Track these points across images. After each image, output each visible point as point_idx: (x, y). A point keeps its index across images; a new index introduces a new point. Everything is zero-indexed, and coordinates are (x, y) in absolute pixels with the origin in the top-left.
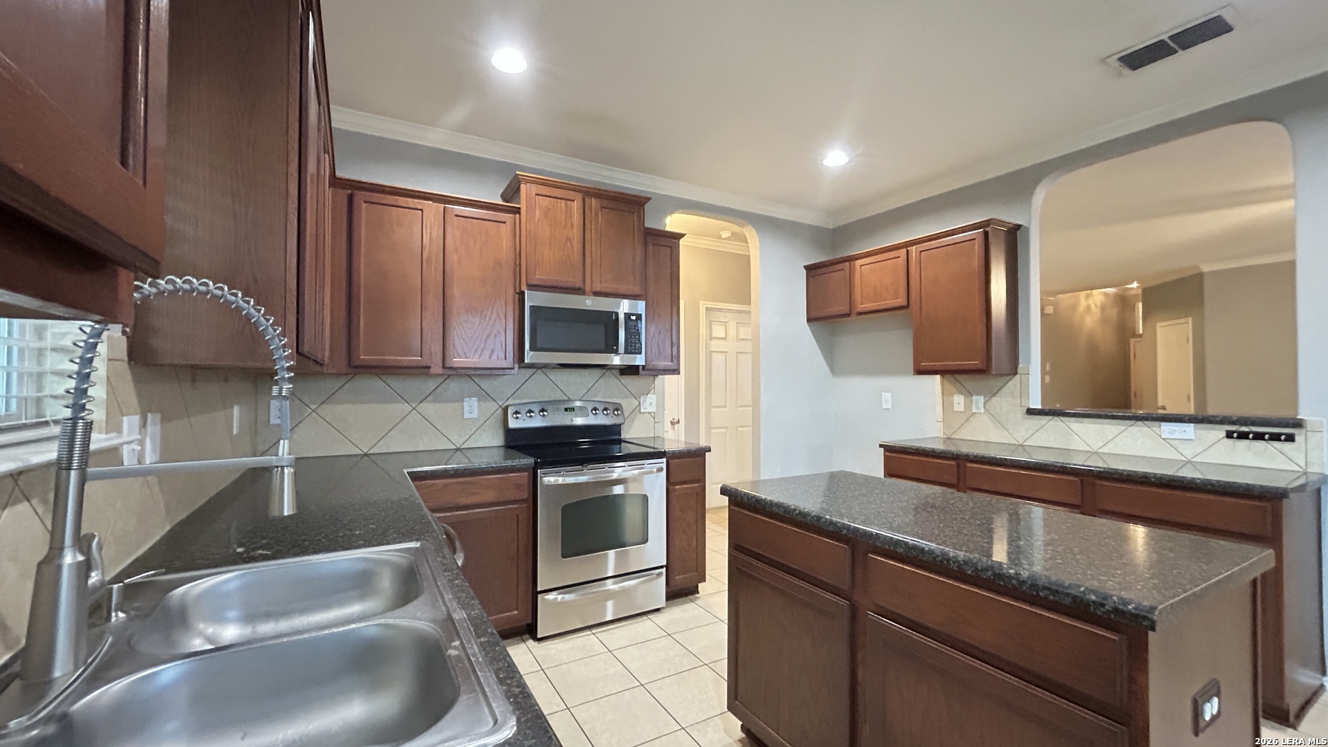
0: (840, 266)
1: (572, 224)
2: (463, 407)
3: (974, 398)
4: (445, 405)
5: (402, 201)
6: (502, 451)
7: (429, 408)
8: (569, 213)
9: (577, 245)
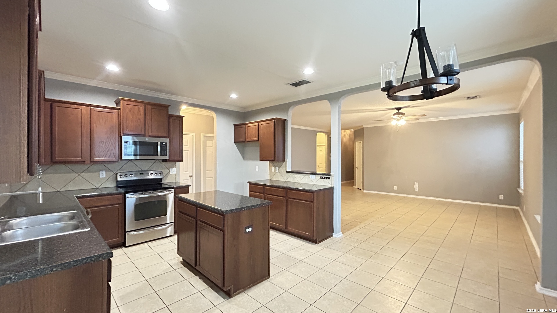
0: (242, 126)
1: (140, 114)
2: (99, 174)
3: (276, 168)
4: (92, 173)
5: (73, 106)
6: (115, 189)
7: (85, 175)
8: (139, 110)
9: (142, 120)
